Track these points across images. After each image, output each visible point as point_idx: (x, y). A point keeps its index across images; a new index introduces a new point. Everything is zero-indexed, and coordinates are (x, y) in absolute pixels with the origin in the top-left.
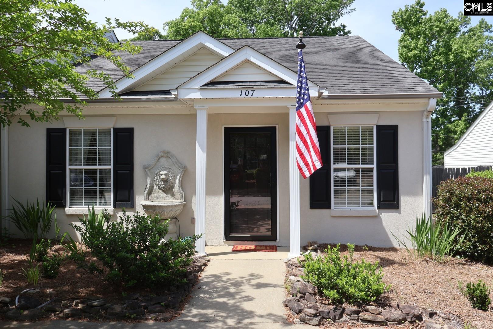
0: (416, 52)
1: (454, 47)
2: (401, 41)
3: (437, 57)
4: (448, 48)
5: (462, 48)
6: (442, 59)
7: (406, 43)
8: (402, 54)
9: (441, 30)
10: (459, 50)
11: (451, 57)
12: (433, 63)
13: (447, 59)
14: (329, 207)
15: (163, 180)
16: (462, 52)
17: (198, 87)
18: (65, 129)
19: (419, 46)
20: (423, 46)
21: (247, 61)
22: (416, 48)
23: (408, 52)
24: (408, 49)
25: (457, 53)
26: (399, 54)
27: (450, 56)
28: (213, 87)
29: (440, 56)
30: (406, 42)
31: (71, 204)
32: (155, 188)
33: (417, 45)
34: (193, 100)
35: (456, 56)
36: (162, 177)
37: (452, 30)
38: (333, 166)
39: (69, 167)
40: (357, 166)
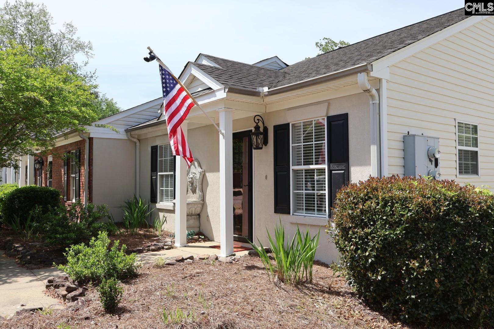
14: (288, 212)
18: (157, 146)
31: (160, 201)
36: (190, 180)
38: (292, 168)
39: (159, 174)
40: (312, 167)
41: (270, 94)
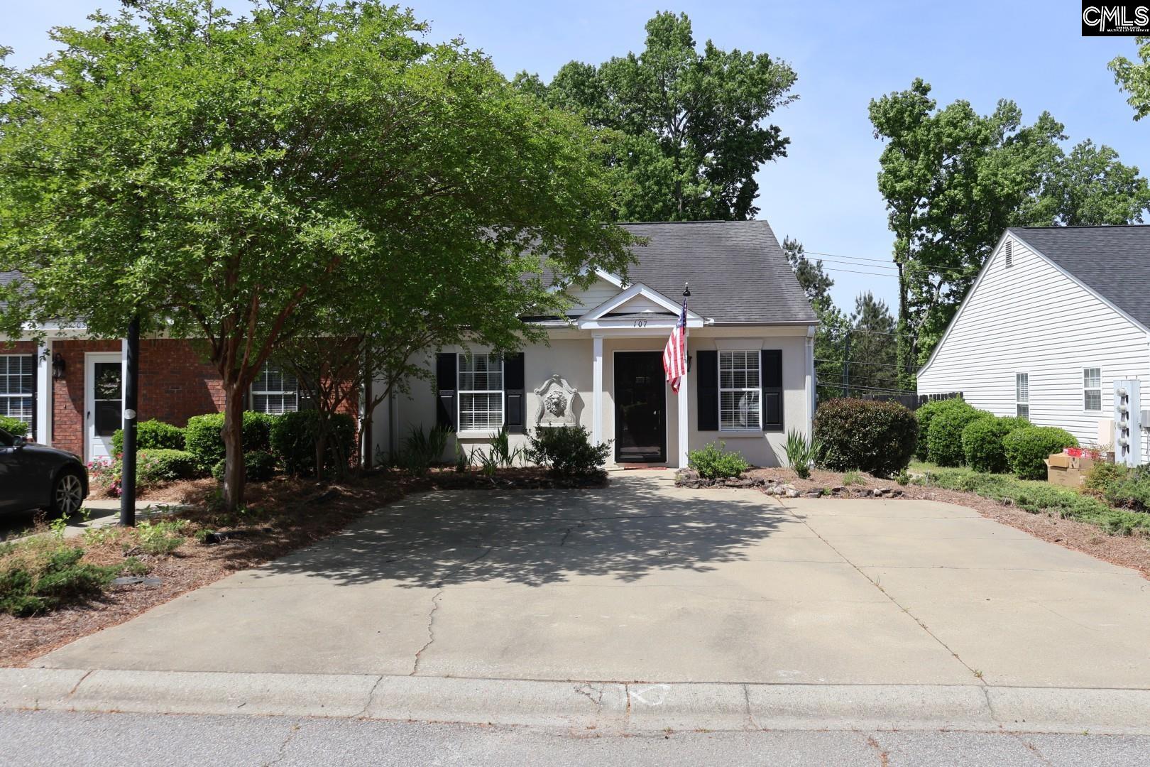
0: (909, 183)
1: (982, 173)
2: (883, 161)
3: (952, 192)
4: (970, 173)
5: (996, 175)
6: (960, 196)
7: (891, 165)
8: (884, 187)
9: (957, 141)
10: (989, 179)
11: (976, 192)
12: (942, 204)
13: (968, 194)
14: (716, 428)
15: (555, 404)
16: (995, 182)
17: (596, 318)
18: (455, 354)
19: (915, 172)
20: (923, 171)
21: (640, 295)
22: (910, 175)
23: (897, 182)
24: (895, 176)
25: (985, 186)
26: (880, 185)
27: (974, 190)
28: (609, 319)
29: (955, 189)
30: (893, 163)
31: (461, 429)
32: (547, 411)
33: (911, 170)
34: (590, 331)
35: (986, 191)
36: (554, 401)
37: (979, 142)
38: (720, 390)
39: (459, 392)
40: (744, 389)
41: (715, 325)
